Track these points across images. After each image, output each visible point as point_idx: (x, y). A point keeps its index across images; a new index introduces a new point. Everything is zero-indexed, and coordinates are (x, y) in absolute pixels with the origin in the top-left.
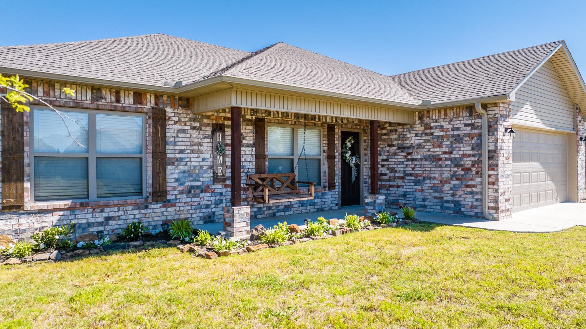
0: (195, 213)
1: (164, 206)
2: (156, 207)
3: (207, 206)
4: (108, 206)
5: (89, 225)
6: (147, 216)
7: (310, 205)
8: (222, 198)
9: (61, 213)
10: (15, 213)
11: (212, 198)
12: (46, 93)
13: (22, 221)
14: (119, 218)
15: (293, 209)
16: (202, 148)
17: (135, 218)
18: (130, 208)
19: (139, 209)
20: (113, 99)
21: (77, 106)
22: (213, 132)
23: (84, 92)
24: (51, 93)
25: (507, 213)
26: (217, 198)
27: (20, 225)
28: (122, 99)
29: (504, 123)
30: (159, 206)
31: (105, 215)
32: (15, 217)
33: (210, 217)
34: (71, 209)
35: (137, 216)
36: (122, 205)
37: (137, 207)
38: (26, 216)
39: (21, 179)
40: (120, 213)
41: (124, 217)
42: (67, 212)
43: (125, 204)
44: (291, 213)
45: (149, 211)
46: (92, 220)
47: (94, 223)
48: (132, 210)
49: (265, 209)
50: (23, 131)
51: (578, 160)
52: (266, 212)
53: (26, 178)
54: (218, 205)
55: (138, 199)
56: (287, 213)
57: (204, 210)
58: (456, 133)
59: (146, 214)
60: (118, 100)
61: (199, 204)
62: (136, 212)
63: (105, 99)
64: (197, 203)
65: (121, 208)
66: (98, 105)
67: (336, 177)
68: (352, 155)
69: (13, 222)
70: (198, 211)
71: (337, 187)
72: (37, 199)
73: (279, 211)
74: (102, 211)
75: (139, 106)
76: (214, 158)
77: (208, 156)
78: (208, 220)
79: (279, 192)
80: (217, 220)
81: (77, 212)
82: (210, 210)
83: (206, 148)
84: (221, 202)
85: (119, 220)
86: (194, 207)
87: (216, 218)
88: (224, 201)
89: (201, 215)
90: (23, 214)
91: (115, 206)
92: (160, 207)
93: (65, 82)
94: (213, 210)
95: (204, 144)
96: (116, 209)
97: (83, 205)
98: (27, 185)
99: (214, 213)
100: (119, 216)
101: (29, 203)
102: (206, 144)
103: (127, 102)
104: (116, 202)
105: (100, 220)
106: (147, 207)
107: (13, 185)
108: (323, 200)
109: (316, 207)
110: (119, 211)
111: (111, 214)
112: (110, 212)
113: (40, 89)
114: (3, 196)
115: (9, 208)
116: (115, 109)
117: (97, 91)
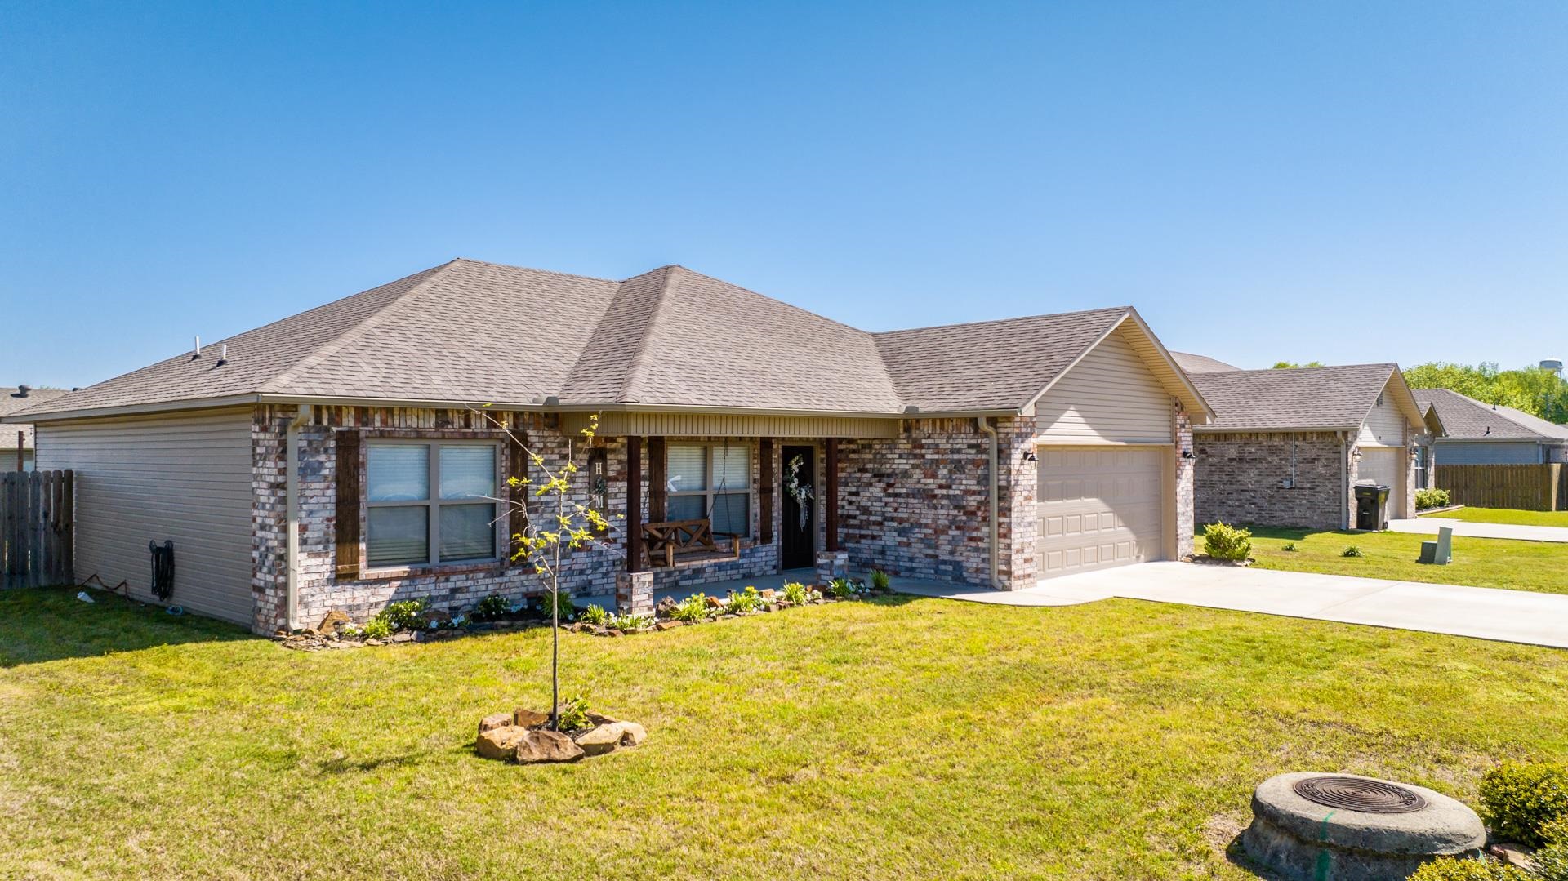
0: (565, 582)
1: (524, 572)
2: (513, 573)
3: (582, 572)
4: (454, 573)
6: (503, 586)
7: (731, 569)
8: (602, 559)
9: (398, 583)
10: (349, 583)
11: (588, 560)
12: (384, 422)
13: (356, 594)
14: (466, 589)
15: (705, 575)
16: (575, 486)
17: (487, 590)
18: (482, 575)
19: (492, 576)
20: (462, 423)
21: (420, 435)
22: (591, 462)
23: (427, 416)
24: (390, 421)
25: (1027, 581)
26: (595, 559)
27: (355, 598)
28: (473, 422)
29: (1022, 446)
30: (517, 572)
31: (451, 585)
32: (349, 588)
33: (584, 588)
34: (410, 577)
35: (490, 587)
36: (472, 571)
37: (490, 573)
38: (360, 587)
39: (356, 541)
40: (470, 583)
41: (473, 588)
42: (406, 582)
43: (475, 570)
44: (702, 581)
45: (505, 579)
46: (435, 593)
47: (437, 597)
48: (484, 578)
49: (663, 575)
50: (358, 475)
51: (1178, 490)
52: (664, 580)
53: (361, 538)
54: (596, 569)
55: (490, 563)
56: (696, 581)
57: (577, 578)
58: (956, 456)
59: (501, 584)
60: (468, 425)
61: (570, 569)
62: (488, 581)
63: (452, 424)
64: (566, 568)
65: (471, 575)
66: (443, 433)
67: (774, 523)
68: (800, 486)
69: (348, 595)
70: (569, 579)
71: (775, 538)
72: (371, 565)
73: (685, 578)
74: (447, 580)
75: (493, 430)
76: (591, 500)
77: (583, 497)
78: (582, 592)
79: (685, 550)
80: (594, 593)
81: (418, 581)
82: (584, 577)
83: (580, 485)
84: (600, 564)
85: (468, 592)
86: (563, 573)
87: (593, 588)
88: (605, 564)
89: (573, 585)
90: (357, 584)
91: (463, 572)
92: (520, 574)
93: (404, 409)
94: (589, 577)
95: (577, 480)
96: (464, 577)
97: (426, 572)
98: (363, 546)
99: (590, 582)
100: (468, 587)
101: (365, 572)
102: (580, 480)
103: (479, 426)
104: (465, 568)
105: (445, 592)
106: (502, 574)
107: (348, 548)
108: (753, 560)
109: (741, 571)
110: (467, 579)
111: (459, 584)
112: (457, 581)
113: (377, 418)
114: (337, 561)
115: (344, 577)
116: (464, 437)
117: (442, 413)
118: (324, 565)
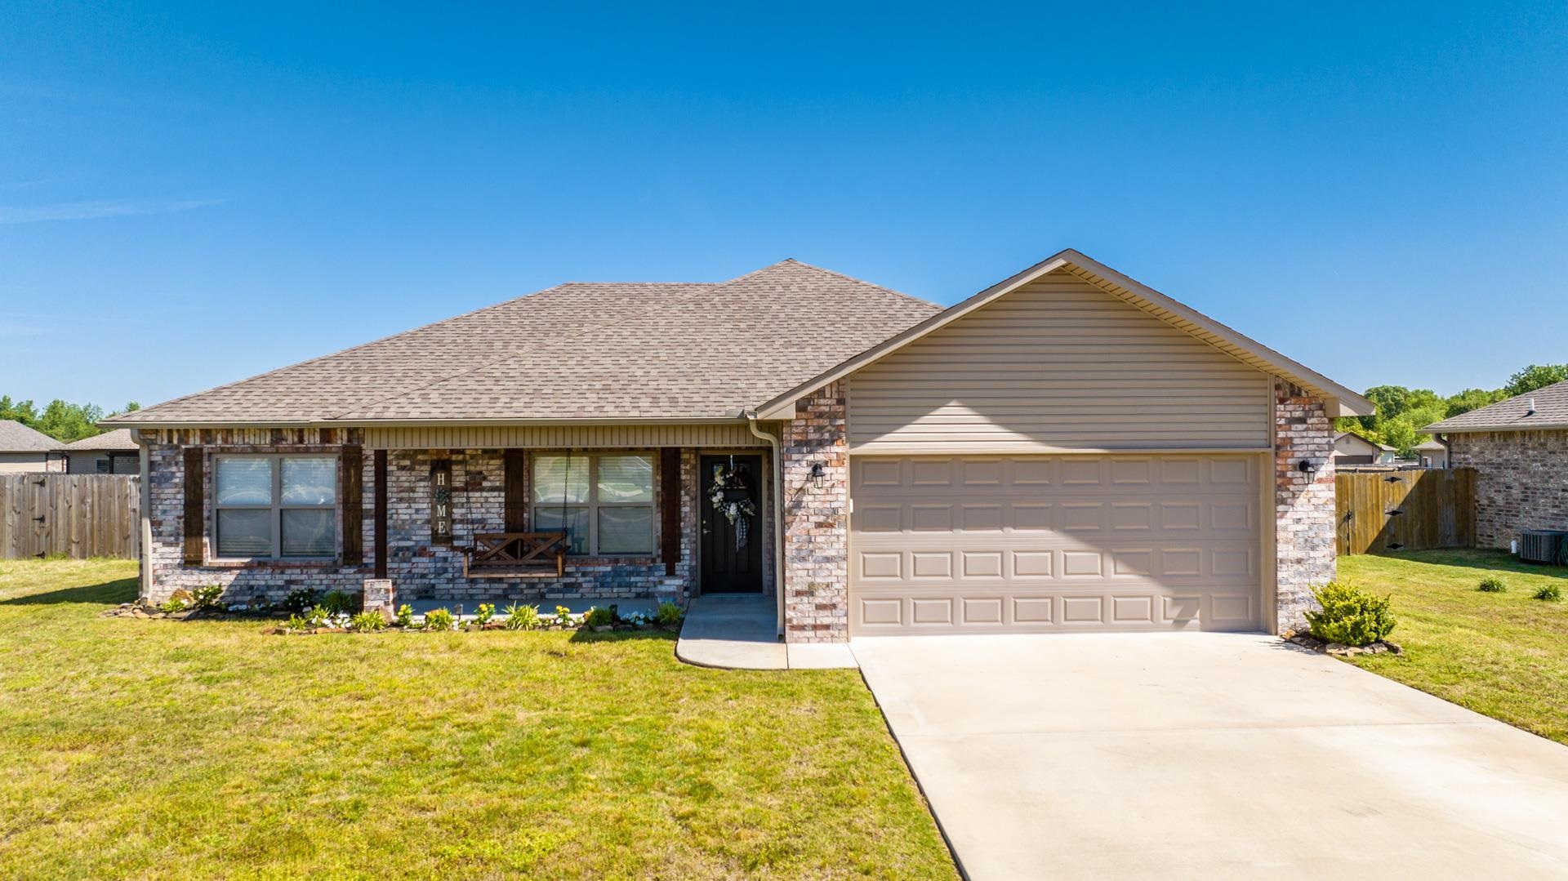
0: (404, 583)
1: (359, 572)
2: (349, 572)
3: (423, 576)
4: (289, 567)
5: (269, 588)
6: (337, 582)
7: (619, 586)
8: (446, 565)
9: (238, 572)
10: (196, 568)
11: (430, 565)
12: (225, 441)
13: (202, 577)
14: (302, 582)
15: (581, 591)
16: (416, 495)
17: (321, 584)
18: (316, 571)
19: (326, 573)
20: (296, 439)
21: (256, 451)
22: (433, 472)
23: (263, 434)
24: (230, 439)
25: (820, 633)
26: (439, 565)
27: (200, 581)
28: (306, 438)
29: (811, 457)
30: (352, 571)
31: (286, 577)
32: (196, 572)
33: (427, 592)
34: (247, 567)
35: (325, 582)
36: (306, 567)
37: (325, 570)
38: (205, 572)
39: (201, 536)
40: (303, 577)
41: (308, 582)
42: (245, 572)
43: (309, 566)
44: (578, 596)
45: (340, 576)
46: (271, 583)
47: (273, 586)
48: (319, 573)
49: (524, 586)
50: (202, 482)
52: (525, 592)
53: (204, 533)
54: (440, 574)
55: (325, 561)
56: (568, 596)
57: (418, 581)
59: (335, 580)
60: (301, 441)
61: (410, 572)
62: (323, 576)
63: (286, 440)
64: (406, 570)
65: (305, 571)
66: (277, 448)
67: (684, 540)
68: (727, 500)
69: (195, 577)
70: (408, 581)
71: (687, 557)
72: (216, 555)
73: (552, 591)
74: (283, 573)
75: (327, 445)
76: (434, 509)
77: (425, 506)
78: (424, 594)
80: (437, 597)
81: (255, 572)
82: (427, 581)
83: (421, 495)
84: (445, 570)
85: (302, 584)
86: (402, 576)
87: (436, 592)
88: (450, 570)
89: (413, 587)
90: (203, 570)
91: (298, 567)
92: (355, 573)
93: (243, 429)
94: (432, 581)
95: (417, 489)
96: (298, 571)
97: (262, 565)
98: (206, 540)
99: (433, 586)
100: (302, 580)
101: (209, 559)
102: (422, 489)
103: (312, 441)
104: (298, 563)
105: (280, 583)
106: (336, 572)
107: (193, 540)
108: (651, 579)
109: (633, 590)
110: (302, 573)
111: (293, 577)
112: (293, 574)
113: (219, 437)
114: (185, 550)
115: (192, 562)
116: (297, 451)
117: (277, 432)
118: (175, 553)
